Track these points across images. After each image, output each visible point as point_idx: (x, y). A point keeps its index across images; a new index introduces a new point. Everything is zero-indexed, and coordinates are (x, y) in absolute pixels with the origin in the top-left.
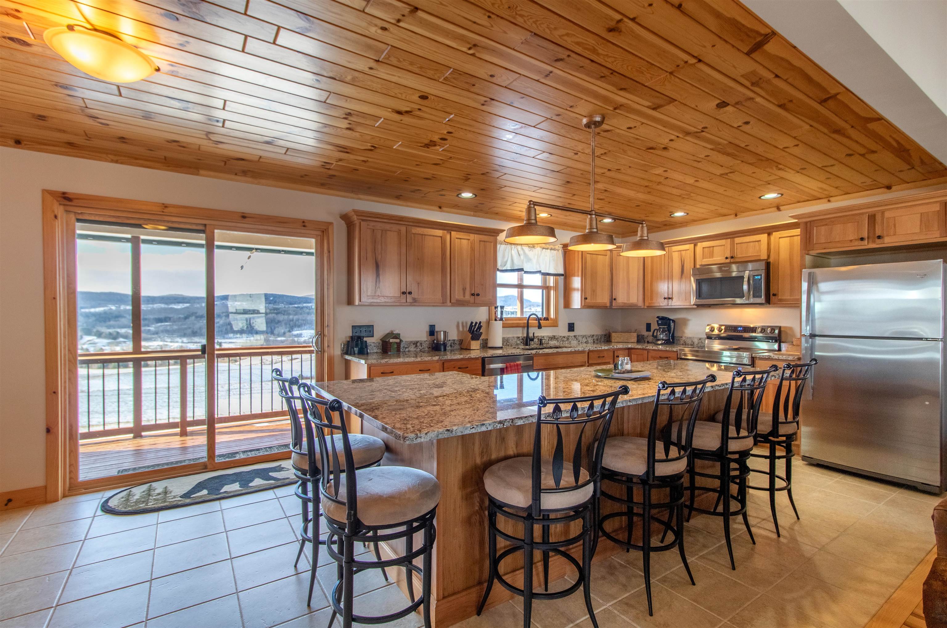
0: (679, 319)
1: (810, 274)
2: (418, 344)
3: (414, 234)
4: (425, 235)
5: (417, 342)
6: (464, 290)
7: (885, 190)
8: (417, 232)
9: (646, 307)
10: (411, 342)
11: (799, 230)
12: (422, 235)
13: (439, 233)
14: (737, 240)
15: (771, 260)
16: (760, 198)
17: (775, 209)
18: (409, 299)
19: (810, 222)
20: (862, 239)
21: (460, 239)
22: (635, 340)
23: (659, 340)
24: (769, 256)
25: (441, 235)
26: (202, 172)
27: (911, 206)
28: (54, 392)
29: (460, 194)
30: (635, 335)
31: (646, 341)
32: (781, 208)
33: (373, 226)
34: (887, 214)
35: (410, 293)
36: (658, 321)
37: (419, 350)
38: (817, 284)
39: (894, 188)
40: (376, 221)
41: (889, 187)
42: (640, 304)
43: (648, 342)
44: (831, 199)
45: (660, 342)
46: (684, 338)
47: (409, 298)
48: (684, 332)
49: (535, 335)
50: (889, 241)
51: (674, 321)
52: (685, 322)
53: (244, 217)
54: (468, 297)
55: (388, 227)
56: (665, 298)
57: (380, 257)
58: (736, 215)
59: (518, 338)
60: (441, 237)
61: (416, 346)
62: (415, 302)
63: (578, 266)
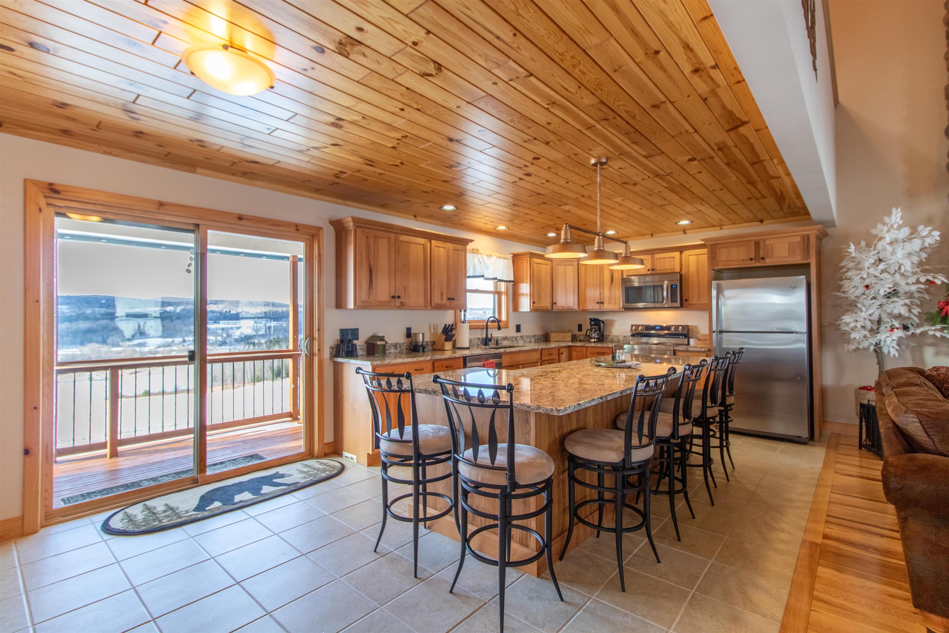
0: (607, 320)
1: (718, 284)
2: (398, 346)
3: (401, 241)
4: (410, 243)
5: (397, 344)
6: (442, 294)
7: (759, 223)
8: (404, 240)
9: (580, 310)
10: (392, 344)
11: (706, 250)
12: (408, 242)
13: (422, 241)
14: (657, 256)
15: (683, 272)
16: (676, 223)
17: (682, 232)
18: (398, 304)
19: (715, 244)
20: (751, 259)
21: (439, 247)
22: (570, 339)
23: (592, 338)
24: (681, 270)
25: (423, 243)
26: (199, 170)
27: (782, 237)
28: (35, 408)
29: (442, 207)
30: (570, 334)
31: (578, 339)
32: (687, 231)
33: (368, 233)
34: (767, 242)
35: (399, 297)
36: (590, 323)
37: (398, 351)
38: (723, 292)
39: (765, 222)
40: (369, 228)
41: (761, 221)
42: (576, 307)
43: (580, 341)
44: (723, 227)
45: (593, 340)
46: (611, 337)
47: (398, 302)
48: (611, 332)
49: (493, 336)
50: (769, 262)
51: (603, 322)
52: (612, 322)
53: (240, 218)
54: (445, 301)
55: (380, 233)
56: (598, 303)
57: (372, 262)
58: (652, 235)
59: (479, 338)
60: (423, 245)
61: (396, 348)
62: (402, 306)
63: (527, 274)
